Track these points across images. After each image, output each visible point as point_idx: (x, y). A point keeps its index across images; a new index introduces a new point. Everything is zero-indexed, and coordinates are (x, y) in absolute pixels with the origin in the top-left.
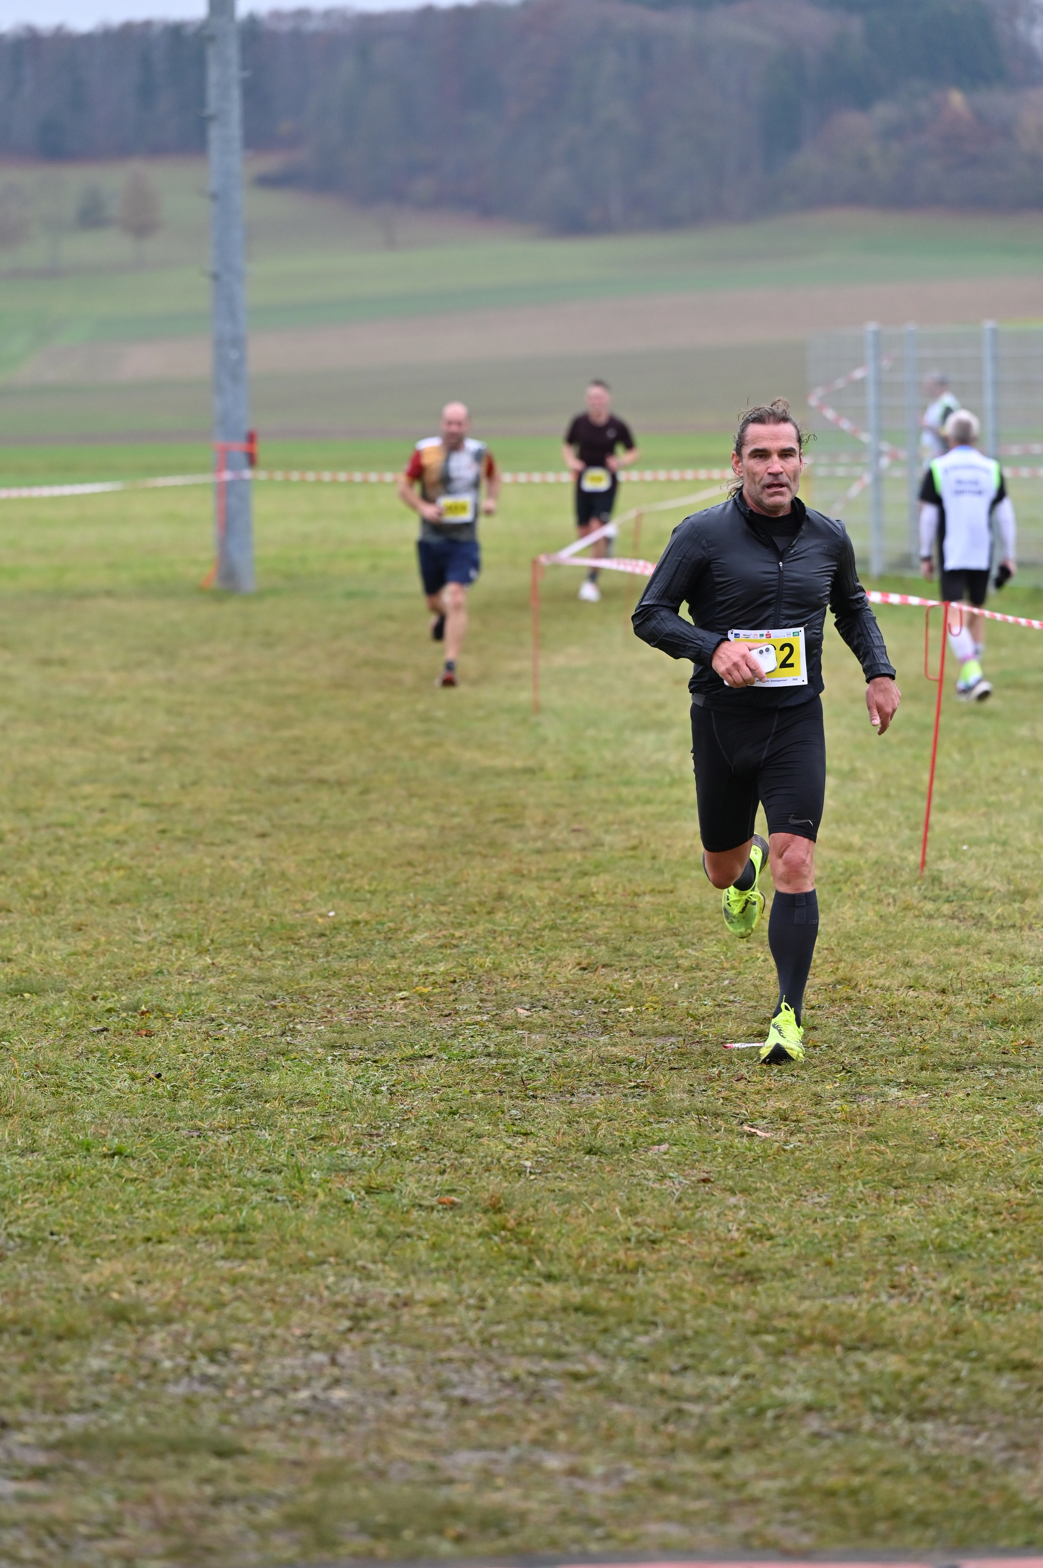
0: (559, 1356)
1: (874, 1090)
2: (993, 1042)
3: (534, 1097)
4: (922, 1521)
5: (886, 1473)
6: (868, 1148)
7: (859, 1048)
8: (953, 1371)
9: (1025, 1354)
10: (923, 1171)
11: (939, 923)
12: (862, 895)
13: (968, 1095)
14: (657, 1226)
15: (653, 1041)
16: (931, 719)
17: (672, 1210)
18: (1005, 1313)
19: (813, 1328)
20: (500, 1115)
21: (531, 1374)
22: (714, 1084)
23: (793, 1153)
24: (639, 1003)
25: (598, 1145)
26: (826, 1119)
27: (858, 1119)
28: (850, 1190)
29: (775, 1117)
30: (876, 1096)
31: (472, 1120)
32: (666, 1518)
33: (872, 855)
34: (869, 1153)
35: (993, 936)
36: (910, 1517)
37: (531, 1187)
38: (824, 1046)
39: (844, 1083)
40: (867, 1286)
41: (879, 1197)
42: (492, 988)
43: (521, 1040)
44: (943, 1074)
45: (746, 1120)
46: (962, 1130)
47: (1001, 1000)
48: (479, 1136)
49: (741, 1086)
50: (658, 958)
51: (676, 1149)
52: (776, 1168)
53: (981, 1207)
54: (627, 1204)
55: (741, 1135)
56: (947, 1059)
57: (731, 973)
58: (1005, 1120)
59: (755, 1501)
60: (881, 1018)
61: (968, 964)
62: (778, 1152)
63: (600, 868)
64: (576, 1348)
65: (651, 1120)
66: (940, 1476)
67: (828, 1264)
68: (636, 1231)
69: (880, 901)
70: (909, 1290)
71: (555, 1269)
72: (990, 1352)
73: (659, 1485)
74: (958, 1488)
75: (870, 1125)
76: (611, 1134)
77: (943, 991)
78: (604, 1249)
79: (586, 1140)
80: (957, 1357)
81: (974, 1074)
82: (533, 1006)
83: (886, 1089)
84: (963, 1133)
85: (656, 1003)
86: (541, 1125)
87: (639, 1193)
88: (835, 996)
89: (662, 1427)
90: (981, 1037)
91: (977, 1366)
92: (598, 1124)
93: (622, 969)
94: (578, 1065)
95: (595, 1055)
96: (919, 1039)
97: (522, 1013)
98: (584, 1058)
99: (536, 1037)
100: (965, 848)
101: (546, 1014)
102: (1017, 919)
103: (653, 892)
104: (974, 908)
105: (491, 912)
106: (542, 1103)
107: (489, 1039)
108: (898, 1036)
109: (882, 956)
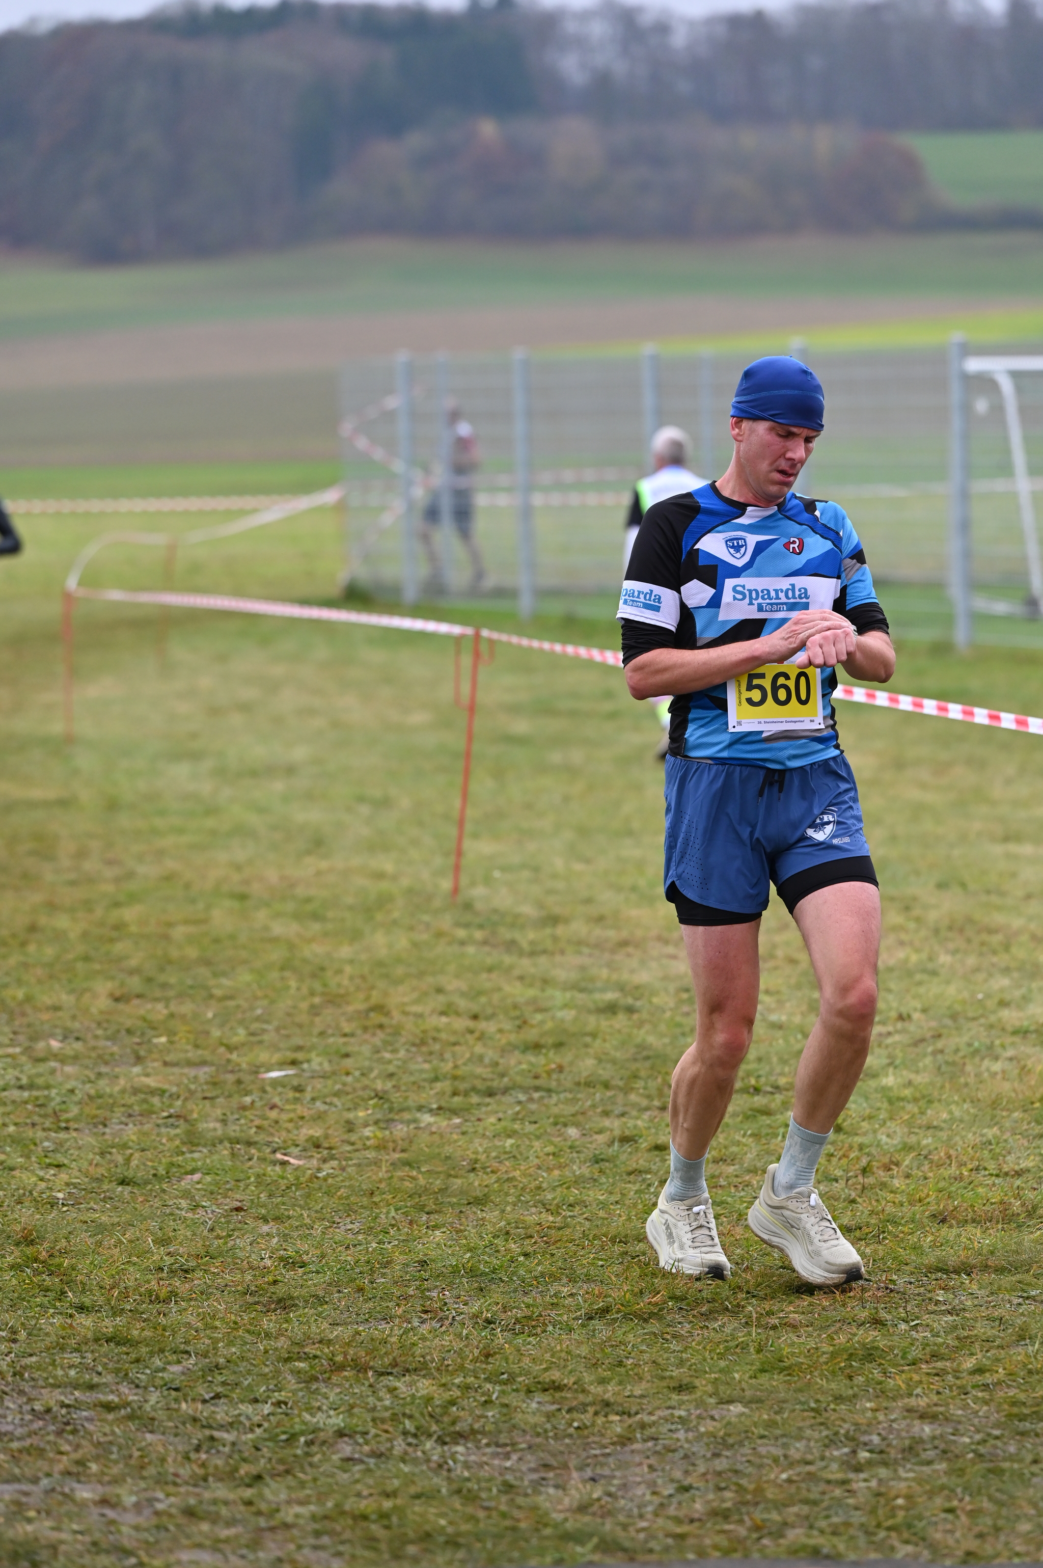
0: (92, 1387)
1: (407, 1116)
2: (524, 1066)
3: (67, 1129)
4: (453, 1543)
5: (417, 1496)
6: (400, 1174)
7: (391, 1075)
8: (483, 1394)
9: (555, 1375)
10: (455, 1196)
11: (471, 950)
12: (395, 922)
13: (500, 1120)
14: (189, 1255)
15: (186, 1070)
16: (461, 745)
17: (204, 1239)
18: (536, 1335)
19: (345, 1354)
20: (32, 1147)
21: (63, 1405)
22: (247, 1113)
23: (325, 1180)
24: (171, 1033)
25: (131, 1176)
26: (359, 1146)
27: (391, 1145)
28: (383, 1216)
29: (309, 1145)
31: (4, 1153)
32: (200, 1546)
33: (405, 882)
34: (402, 1179)
35: (525, 962)
36: (442, 1539)
37: (63, 1218)
38: (357, 1073)
39: (377, 1110)
40: (400, 1311)
41: (411, 1223)
42: (25, 1021)
43: (53, 1072)
44: (475, 1099)
45: (279, 1148)
46: (494, 1154)
47: (532, 1026)
48: (12, 1169)
49: (273, 1114)
50: (191, 987)
51: (208, 1178)
52: (308, 1196)
53: (512, 1231)
54: (160, 1234)
55: (274, 1163)
56: (479, 1085)
57: (265, 1002)
58: (537, 1144)
59: (287, 1526)
60: (414, 1045)
61: (499, 989)
62: (310, 1180)
63: (133, 898)
64: (108, 1378)
65: (184, 1149)
66: (471, 1498)
67: (361, 1290)
68: (168, 1260)
69: (411, 928)
70: (441, 1314)
71: (87, 1301)
72: (521, 1375)
73: (190, 1513)
74: (487, 1509)
75: (403, 1151)
76: (144, 1164)
77: (475, 1017)
78: (136, 1279)
79: (119, 1171)
80: (488, 1380)
81: (507, 1099)
82: (65, 1038)
83: (418, 1115)
84: (495, 1158)
85: (189, 1032)
86: (73, 1157)
87: (172, 1223)
88: (368, 1023)
89: (193, 1456)
90: (513, 1062)
91: (508, 1388)
92: (131, 1155)
93: (157, 1000)
94: (111, 1096)
95: (128, 1085)
96: (450, 1065)
97: (55, 1044)
98: (117, 1089)
99: (68, 1069)
100: (497, 874)
101: (78, 1046)
102: (549, 944)
103: (186, 922)
104: (506, 934)
105: (23, 944)
106: (74, 1134)
107: (22, 1072)
108: (429, 1062)
109: (414, 982)
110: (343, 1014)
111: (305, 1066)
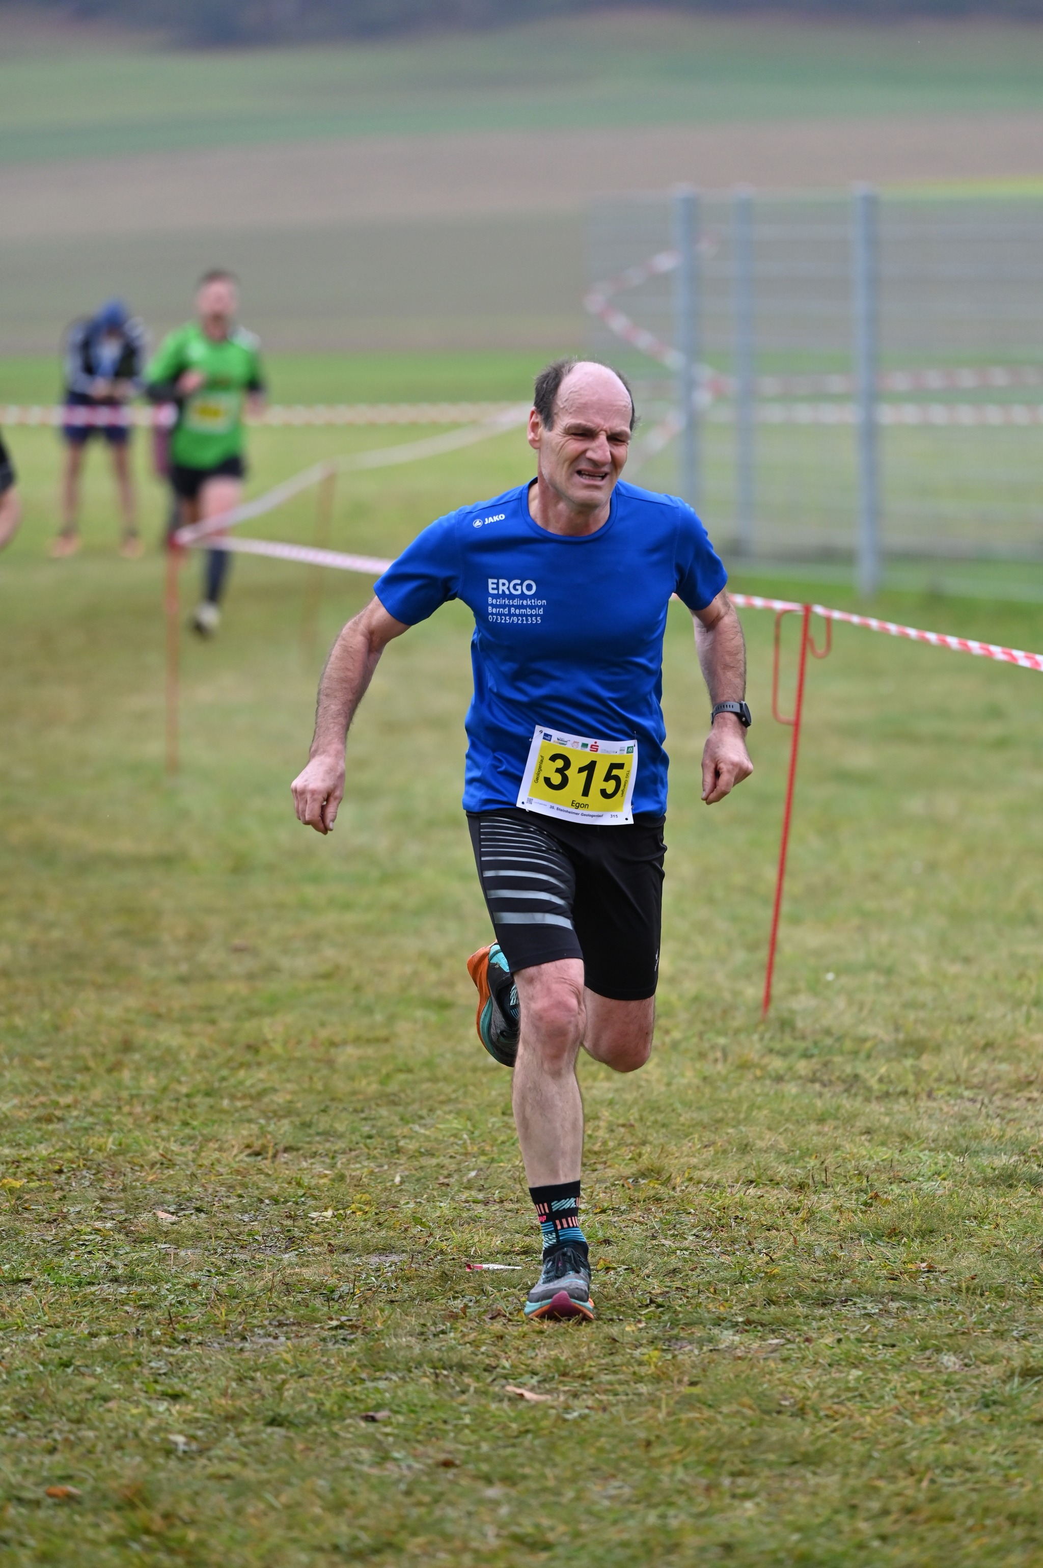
1: (699, 1332)
2: (875, 1262)
3: (186, 1341)
6: (689, 1416)
7: (674, 1271)
10: (773, 1452)
11: (792, 1089)
12: (675, 1045)
13: (839, 1341)
14: (377, 1529)
15: (364, 1259)
17: (398, 1506)
20: (135, 1367)
22: (457, 1323)
23: (577, 1424)
24: (340, 1204)
25: (284, 1413)
26: (627, 1374)
27: (675, 1375)
28: (666, 1478)
29: (551, 1372)
31: (93, 1375)
34: (693, 1424)
35: (875, 1107)
37: (184, 1473)
39: (653, 1323)
41: (708, 1488)
42: (119, 1182)
44: (800, 1309)
45: (506, 1377)
46: (830, 1391)
47: (887, 1201)
48: (106, 1399)
49: (497, 1327)
50: (369, 1137)
51: (402, 1418)
52: (552, 1447)
53: (862, 1504)
55: (501, 1398)
56: (807, 1287)
57: (479, 1161)
58: (895, 1377)
60: (707, 1227)
61: (837, 1148)
62: (555, 1424)
63: (274, 1005)
65: (364, 1376)
69: (702, 1056)
75: (693, 1383)
76: (304, 1396)
77: (801, 1188)
79: (266, 1404)
81: (849, 1311)
82: (181, 1208)
83: (716, 1331)
84: (833, 1396)
85: (367, 1203)
86: (197, 1384)
87: (348, 1482)
88: (638, 1194)
90: (857, 1256)
92: (284, 1382)
93: (314, 1155)
94: (251, 1295)
95: (279, 1278)
96: (764, 1258)
97: (165, 1217)
98: (260, 1284)
99: (186, 1254)
100: (829, 977)
101: (200, 1220)
102: (910, 1081)
103: (359, 1041)
104: (845, 1067)
105: (112, 1069)
106: (198, 1350)
107: (116, 1255)
108: (733, 1253)
109: (708, 1136)
110: (598, 1181)
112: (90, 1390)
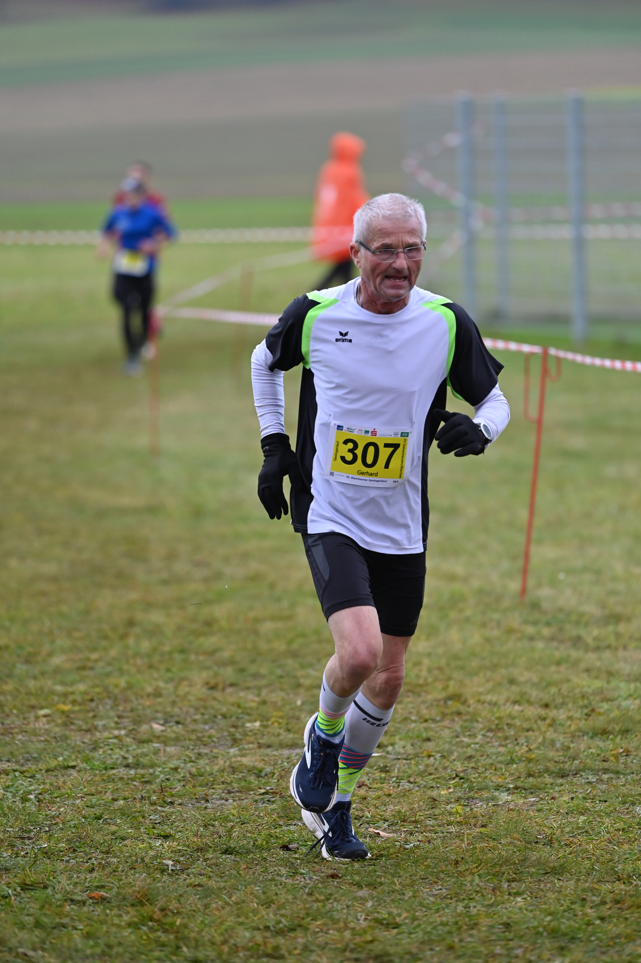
1: (486, 794)
2: (593, 750)
3: (172, 803)
6: (482, 847)
7: (470, 757)
10: (533, 866)
11: (540, 645)
12: (467, 620)
13: (572, 798)
14: (291, 916)
15: (279, 753)
17: (304, 902)
20: (140, 819)
23: (413, 851)
24: (264, 718)
25: (233, 846)
26: (443, 821)
27: (472, 821)
28: (468, 884)
29: (396, 820)
30: (487, 800)
31: (115, 824)
33: (476, 583)
34: (484, 850)
35: (591, 656)
37: (172, 884)
38: (438, 756)
39: (458, 789)
41: (494, 889)
42: (128, 706)
44: (548, 779)
45: (369, 823)
46: (568, 829)
47: (600, 714)
48: (123, 839)
49: (362, 792)
50: (280, 677)
51: (305, 849)
52: (398, 865)
53: (588, 898)
55: (365, 835)
56: (552, 767)
58: (607, 820)
60: (490, 730)
61: (568, 681)
62: (399, 851)
63: (221, 597)
65: (281, 823)
67: (451, 948)
69: (484, 625)
71: (199, 956)
75: (483, 826)
76: (245, 836)
77: (546, 706)
78: (244, 937)
79: (222, 841)
81: (578, 780)
82: (166, 722)
83: (497, 793)
84: (569, 833)
85: (281, 717)
86: (179, 829)
87: (273, 887)
88: (447, 710)
90: (582, 747)
92: (232, 827)
93: (248, 688)
94: (211, 774)
95: (228, 763)
96: (525, 749)
97: (157, 727)
98: (216, 768)
99: (171, 750)
100: (562, 576)
101: (179, 729)
102: (612, 640)
103: (273, 618)
104: (572, 631)
105: (124, 637)
106: (180, 808)
107: (128, 751)
108: (506, 746)
109: (489, 674)
110: (424, 702)
111: (390, 748)
112: (113, 833)
